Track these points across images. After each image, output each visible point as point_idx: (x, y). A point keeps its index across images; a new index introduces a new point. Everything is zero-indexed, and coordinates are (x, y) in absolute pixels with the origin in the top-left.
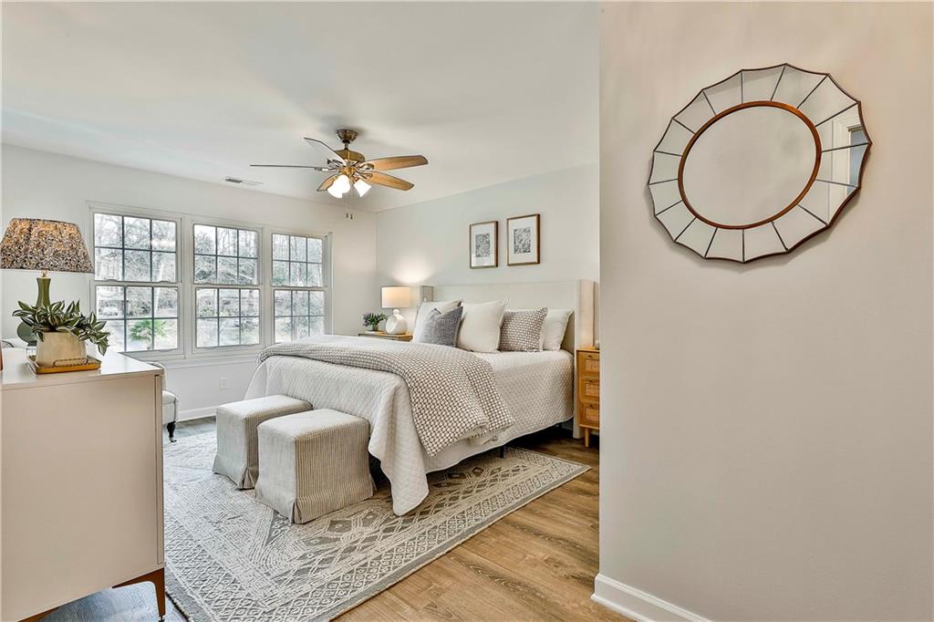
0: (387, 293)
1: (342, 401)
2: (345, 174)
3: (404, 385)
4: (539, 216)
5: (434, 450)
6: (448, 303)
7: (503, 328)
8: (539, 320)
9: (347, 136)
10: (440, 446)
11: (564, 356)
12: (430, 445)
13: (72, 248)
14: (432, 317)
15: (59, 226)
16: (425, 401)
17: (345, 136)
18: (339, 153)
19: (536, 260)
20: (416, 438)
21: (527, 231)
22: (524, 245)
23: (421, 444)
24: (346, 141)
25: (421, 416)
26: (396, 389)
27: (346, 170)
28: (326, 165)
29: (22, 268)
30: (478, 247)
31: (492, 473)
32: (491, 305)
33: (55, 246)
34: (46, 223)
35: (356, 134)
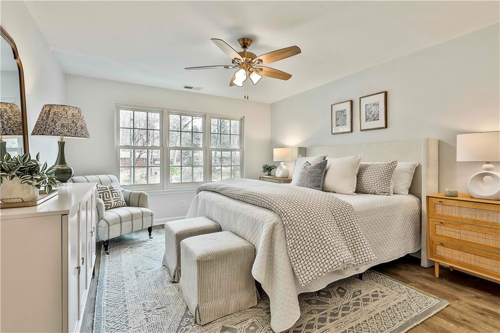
0: (277, 152)
1: (238, 227)
2: (244, 68)
3: (281, 222)
4: (386, 93)
5: (305, 282)
6: (317, 157)
7: (359, 176)
8: (390, 170)
9: (245, 42)
10: (310, 278)
11: (413, 199)
12: (302, 276)
13: (73, 122)
14: (305, 167)
15: (66, 108)
16: (298, 237)
17: (244, 43)
18: (240, 54)
19: (384, 126)
20: (289, 269)
21: (376, 104)
22: (373, 115)
23: (294, 274)
24: (245, 46)
25: (294, 250)
26: (274, 225)
27: (244, 65)
28: (231, 64)
29: (43, 134)
30: (337, 119)
31: (354, 296)
32: (348, 159)
33: (62, 121)
34: (59, 107)
35: (251, 41)
